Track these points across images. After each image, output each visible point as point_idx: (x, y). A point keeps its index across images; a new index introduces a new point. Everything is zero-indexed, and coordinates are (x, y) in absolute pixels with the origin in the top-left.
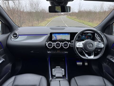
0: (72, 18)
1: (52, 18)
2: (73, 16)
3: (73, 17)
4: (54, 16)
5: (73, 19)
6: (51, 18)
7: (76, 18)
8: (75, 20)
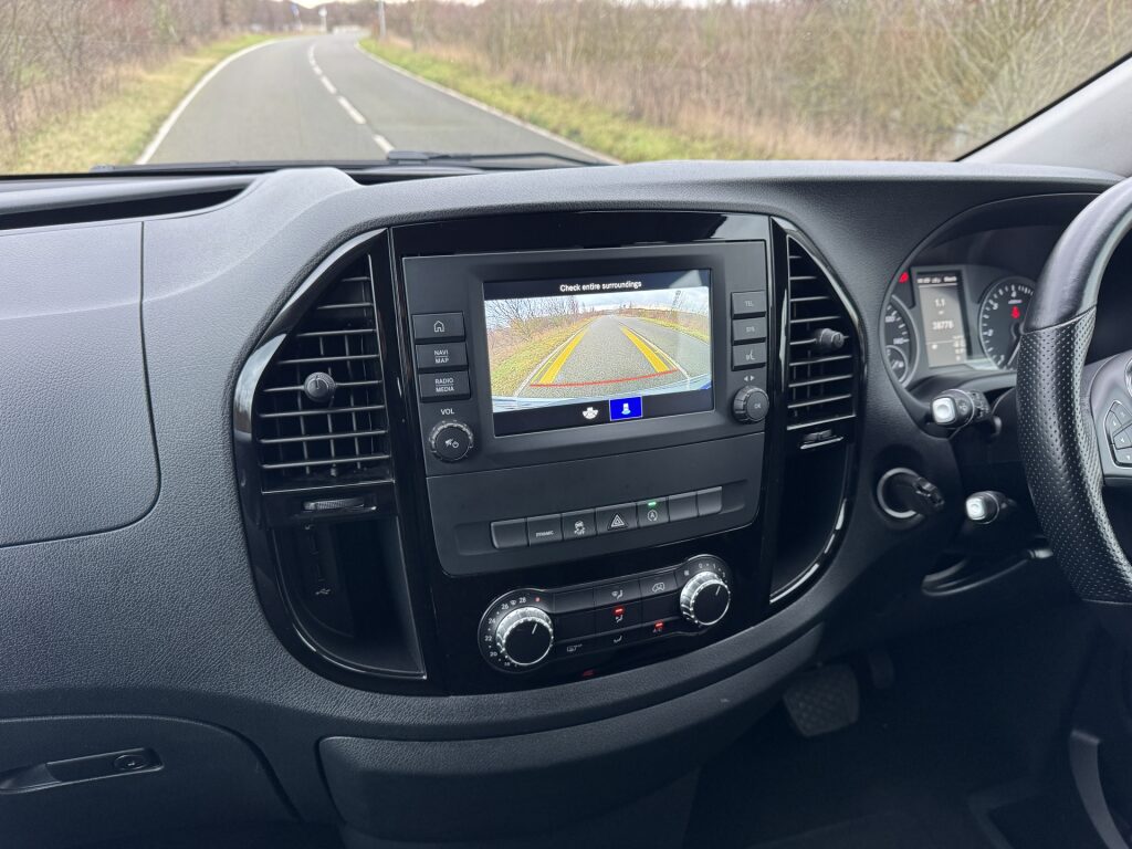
0: (435, 61)
1: (202, 62)
2: (438, 38)
3: (444, 54)
4: (216, 29)
5: (446, 72)
6: (181, 59)
7: (476, 70)
8: (469, 95)
